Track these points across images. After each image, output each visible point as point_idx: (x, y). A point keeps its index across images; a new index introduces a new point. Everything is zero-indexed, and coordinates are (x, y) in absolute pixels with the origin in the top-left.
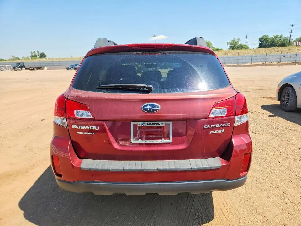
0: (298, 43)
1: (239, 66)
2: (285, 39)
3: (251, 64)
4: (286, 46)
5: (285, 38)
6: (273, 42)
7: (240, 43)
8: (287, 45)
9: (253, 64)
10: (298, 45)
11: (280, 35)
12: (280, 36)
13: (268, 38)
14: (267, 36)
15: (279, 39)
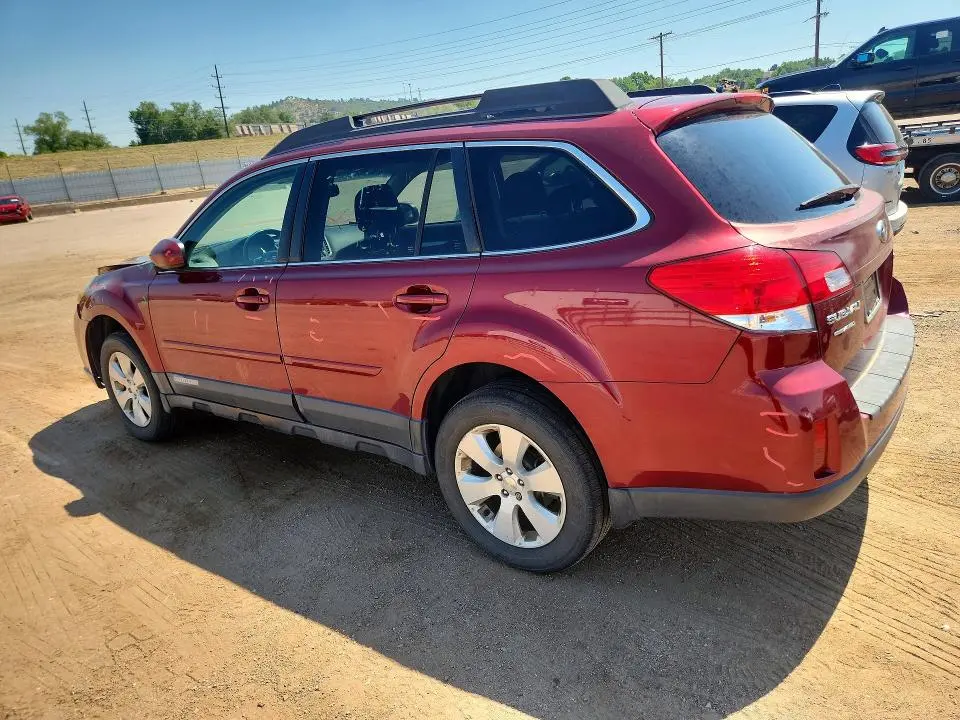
0: (245, 127)
1: (125, 205)
2: (210, 116)
3: (163, 193)
4: (219, 136)
5: (210, 112)
6: (180, 124)
7: (71, 127)
8: (222, 132)
9: (170, 192)
10: (247, 132)
11: (191, 103)
12: (191, 107)
13: (157, 112)
14: (152, 105)
15: (192, 115)
